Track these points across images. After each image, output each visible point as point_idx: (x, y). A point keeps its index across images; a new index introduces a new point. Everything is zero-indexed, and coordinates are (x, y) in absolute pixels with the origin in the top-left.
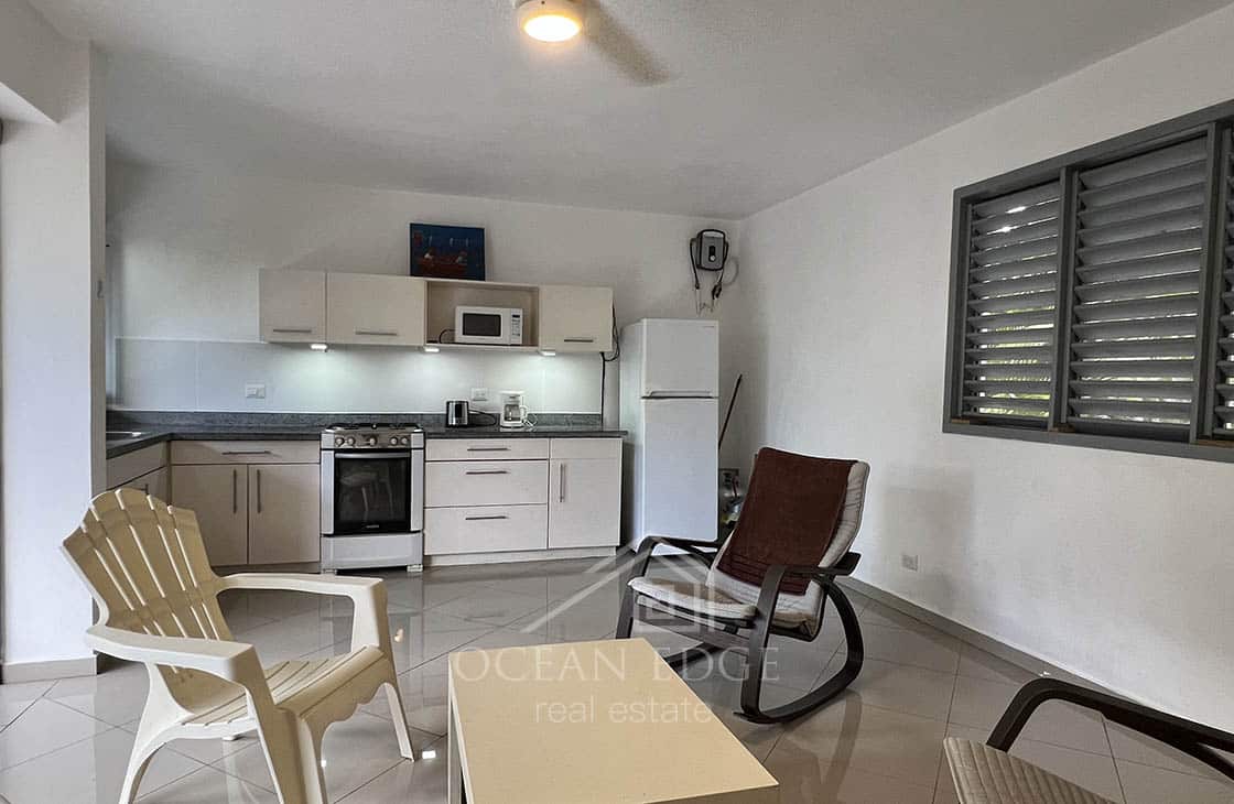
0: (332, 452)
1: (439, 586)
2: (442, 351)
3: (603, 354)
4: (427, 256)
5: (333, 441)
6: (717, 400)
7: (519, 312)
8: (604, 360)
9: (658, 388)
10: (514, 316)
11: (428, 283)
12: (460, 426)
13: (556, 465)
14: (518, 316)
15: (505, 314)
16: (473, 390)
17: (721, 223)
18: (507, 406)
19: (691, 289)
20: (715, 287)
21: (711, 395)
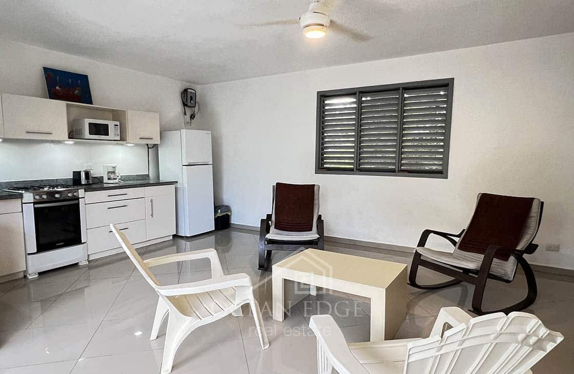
0: (32, 204)
1: (95, 270)
2: (76, 143)
3: (147, 145)
4: (57, 88)
5: (32, 198)
6: (212, 166)
7: (118, 123)
8: (148, 148)
9: (192, 161)
10: (115, 125)
11: (67, 104)
12: (88, 184)
13: (148, 200)
14: (117, 125)
15: (111, 124)
16: (85, 164)
17: (193, 86)
18: (109, 172)
19: (182, 116)
20: (192, 115)
21: (209, 163)
